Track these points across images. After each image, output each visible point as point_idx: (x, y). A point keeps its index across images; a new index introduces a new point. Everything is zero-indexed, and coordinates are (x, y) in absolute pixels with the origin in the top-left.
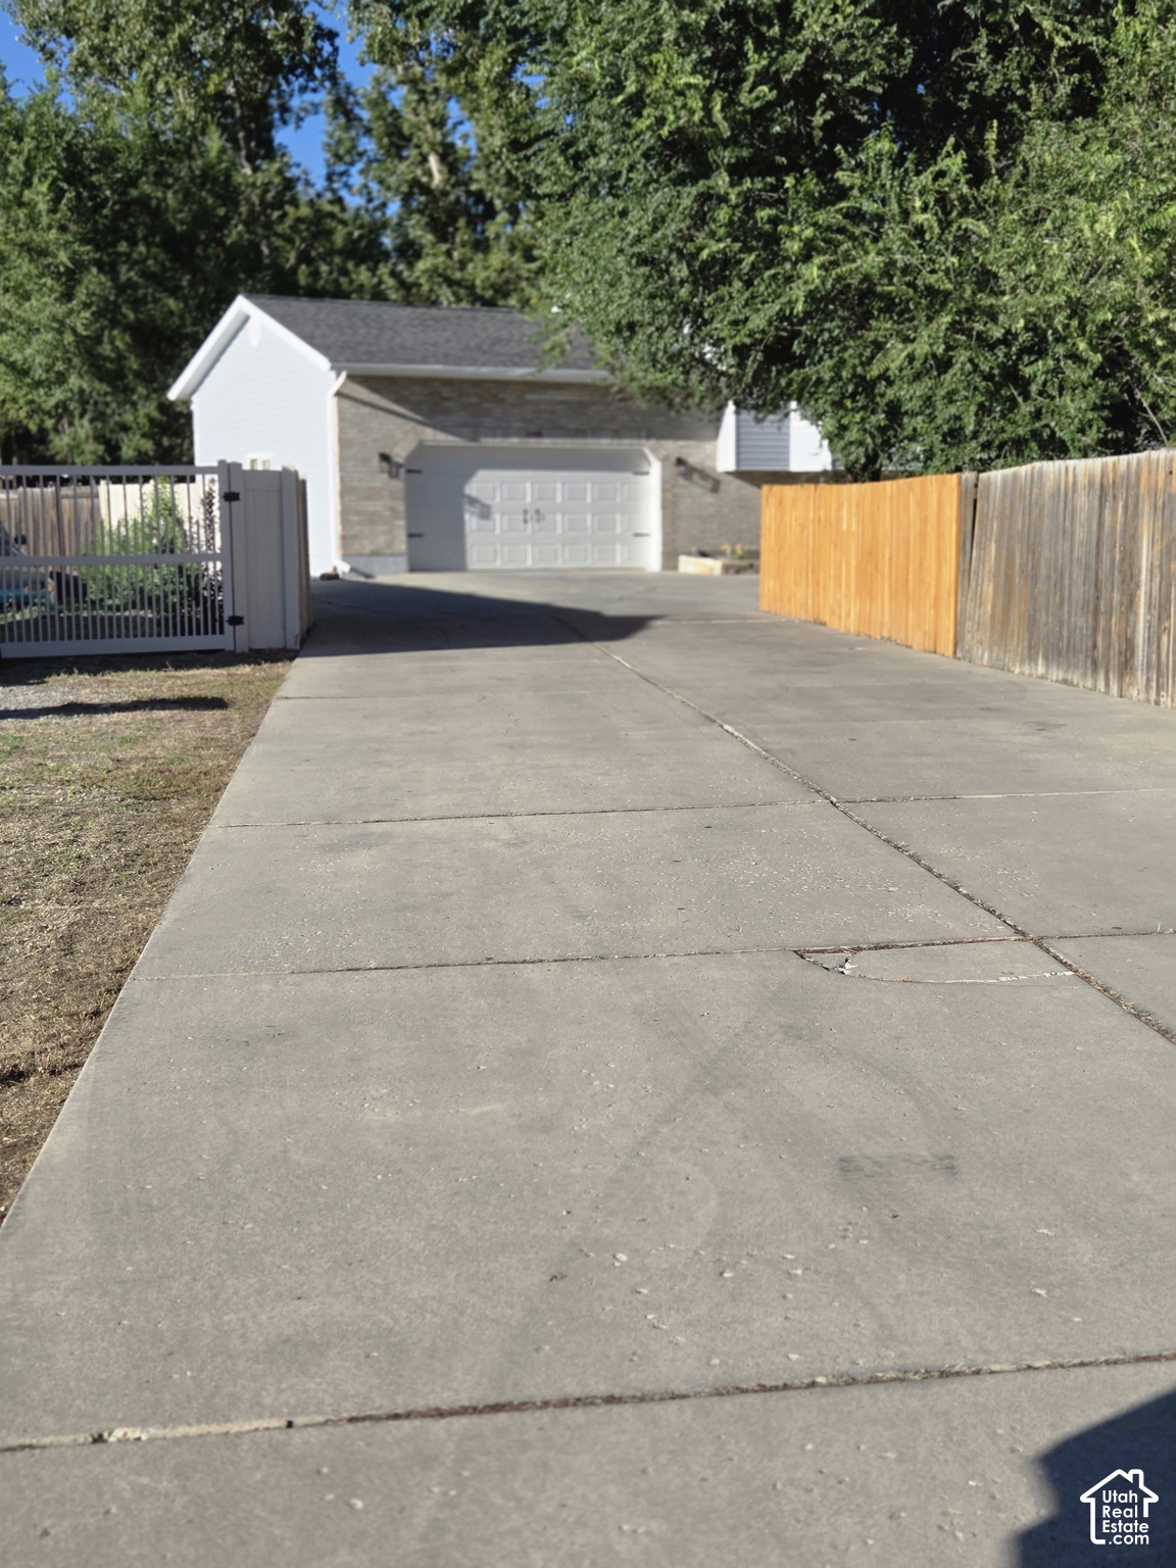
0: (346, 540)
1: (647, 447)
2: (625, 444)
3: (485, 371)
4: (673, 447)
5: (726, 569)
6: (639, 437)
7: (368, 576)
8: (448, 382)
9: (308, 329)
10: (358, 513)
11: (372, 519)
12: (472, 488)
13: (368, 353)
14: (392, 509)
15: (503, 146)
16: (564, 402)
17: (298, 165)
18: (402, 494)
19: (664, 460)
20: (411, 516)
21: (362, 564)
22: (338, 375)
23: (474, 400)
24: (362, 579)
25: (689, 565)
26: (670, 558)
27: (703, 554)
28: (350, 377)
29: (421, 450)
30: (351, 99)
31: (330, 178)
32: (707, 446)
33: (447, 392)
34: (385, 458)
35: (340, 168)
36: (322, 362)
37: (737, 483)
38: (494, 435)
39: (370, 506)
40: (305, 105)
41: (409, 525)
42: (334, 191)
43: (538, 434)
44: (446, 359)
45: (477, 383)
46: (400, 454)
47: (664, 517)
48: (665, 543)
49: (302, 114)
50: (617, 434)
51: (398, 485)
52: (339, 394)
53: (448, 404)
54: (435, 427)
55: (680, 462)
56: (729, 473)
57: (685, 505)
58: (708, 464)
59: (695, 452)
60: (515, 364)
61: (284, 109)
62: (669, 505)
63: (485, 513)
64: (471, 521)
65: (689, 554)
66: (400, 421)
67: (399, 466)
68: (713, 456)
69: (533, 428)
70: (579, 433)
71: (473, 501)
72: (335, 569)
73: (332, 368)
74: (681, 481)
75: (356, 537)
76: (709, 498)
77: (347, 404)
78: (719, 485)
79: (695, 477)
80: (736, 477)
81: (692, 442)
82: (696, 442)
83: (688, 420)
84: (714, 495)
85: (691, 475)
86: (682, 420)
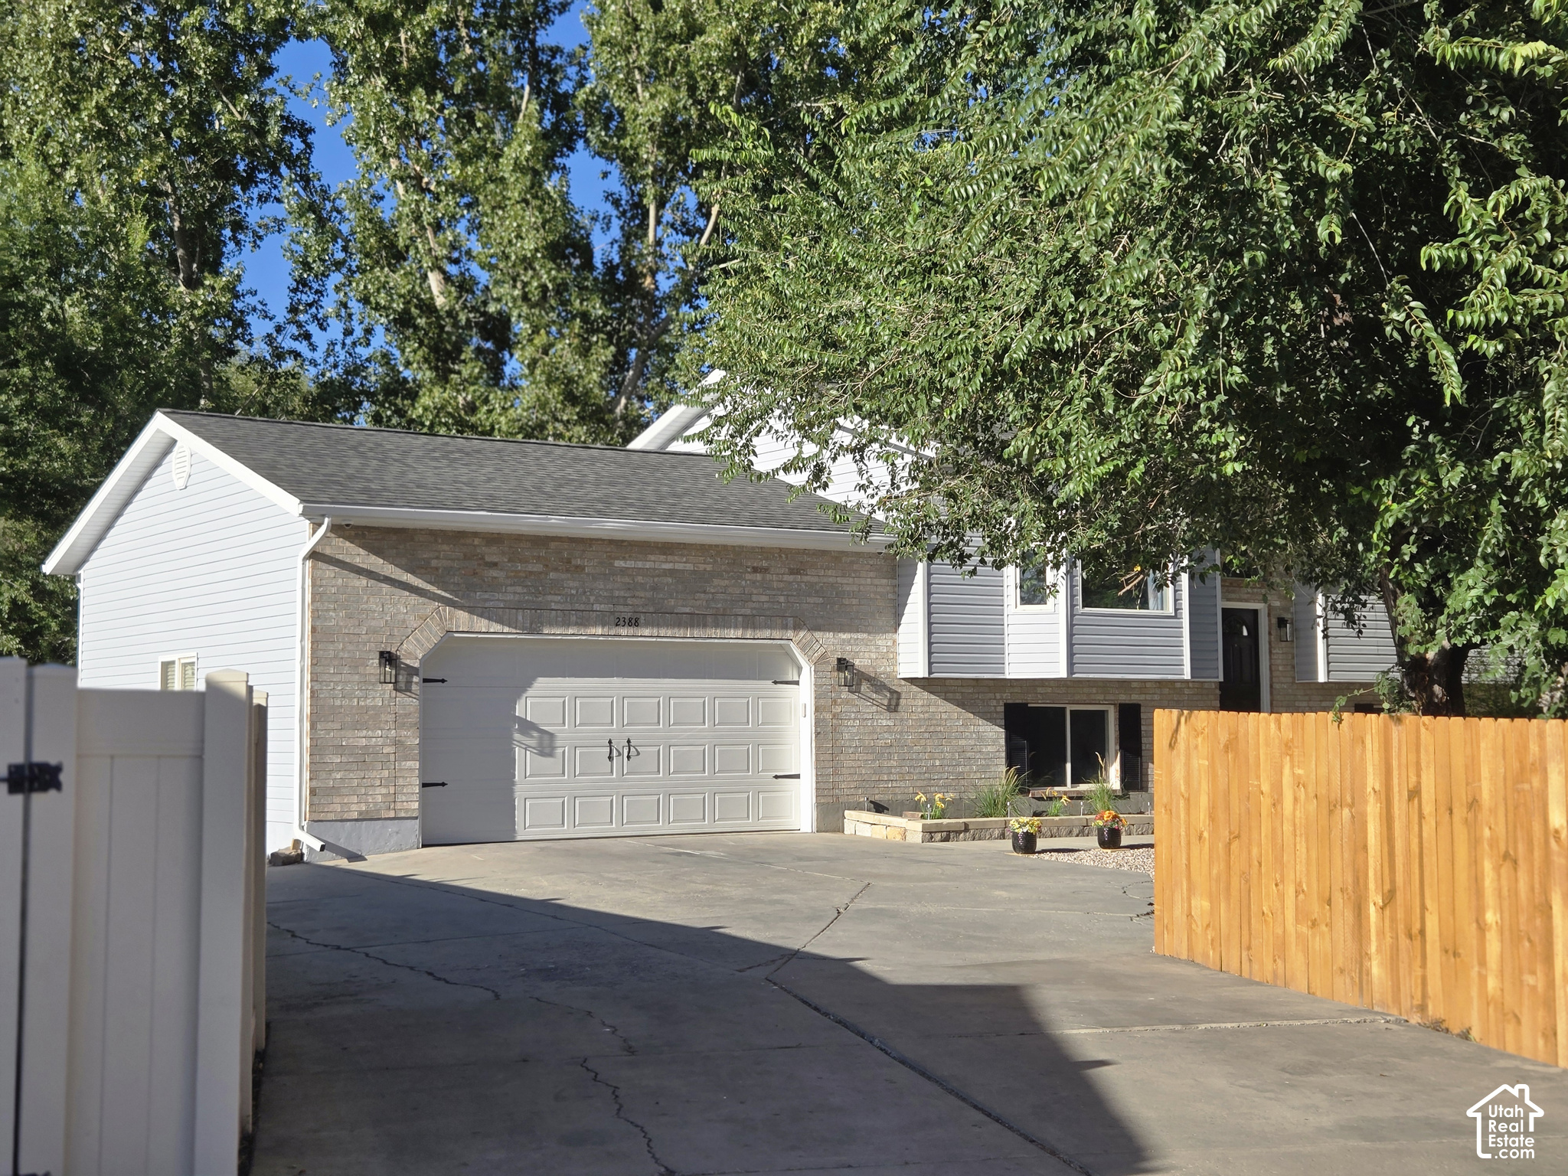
0: (317, 795)
1: (795, 642)
2: (763, 637)
3: (556, 523)
4: (833, 643)
5: (929, 833)
6: (785, 627)
7: (354, 857)
8: (494, 539)
9: (267, 456)
10: (340, 749)
11: (363, 759)
12: (526, 707)
13: (365, 491)
14: (397, 743)
15: (537, 250)
16: (672, 573)
17: (254, 293)
18: (415, 718)
19: (819, 663)
20: (426, 756)
21: (343, 837)
22: (317, 525)
23: (538, 568)
24: (343, 863)
25: (860, 825)
26: (830, 814)
27: (879, 808)
28: (335, 529)
29: (449, 646)
30: (329, 205)
31: (293, 310)
32: (882, 641)
33: (492, 554)
34: (388, 658)
35: (307, 297)
36: (292, 504)
37: (922, 698)
38: (566, 624)
39: (360, 739)
40: (266, 221)
41: (423, 770)
42: (300, 325)
43: (634, 622)
44: (491, 503)
45: (540, 541)
46: (412, 653)
47: (819, 749)
48: (820, 791)
49: (262, 232)
50: (750, 622)
51: (409, 703)
52: (314, 555)
53: (494, 573)
54: (471, 610)
55: (843, 664)
56: (912, 681)
57: (851, 731)
58: (883, 668)
59: (865, 652)
60: (601, 513)
61: (238, 226)
62: (826, 733)
63: (546, 746)
64: (525, 760)
65: (858, 807)
66: (414, 599)
67: (413, 671)
68: (891, 656)
69: (626, 612)
70: (696, 620)
71: (527, 727)
72: (297, 843)
73: (305, 514)
74: (845, 694)
75: (334, 791)
76: (885, 721)
77: (329, 571)
78: (899, 699)
79: (864, 687)
80: (924, 688)
81: (860, 636)
82: (865, 635)
83: (854, 601)
84: (893, 715)
85: (859, 684)
86: (846, 602)
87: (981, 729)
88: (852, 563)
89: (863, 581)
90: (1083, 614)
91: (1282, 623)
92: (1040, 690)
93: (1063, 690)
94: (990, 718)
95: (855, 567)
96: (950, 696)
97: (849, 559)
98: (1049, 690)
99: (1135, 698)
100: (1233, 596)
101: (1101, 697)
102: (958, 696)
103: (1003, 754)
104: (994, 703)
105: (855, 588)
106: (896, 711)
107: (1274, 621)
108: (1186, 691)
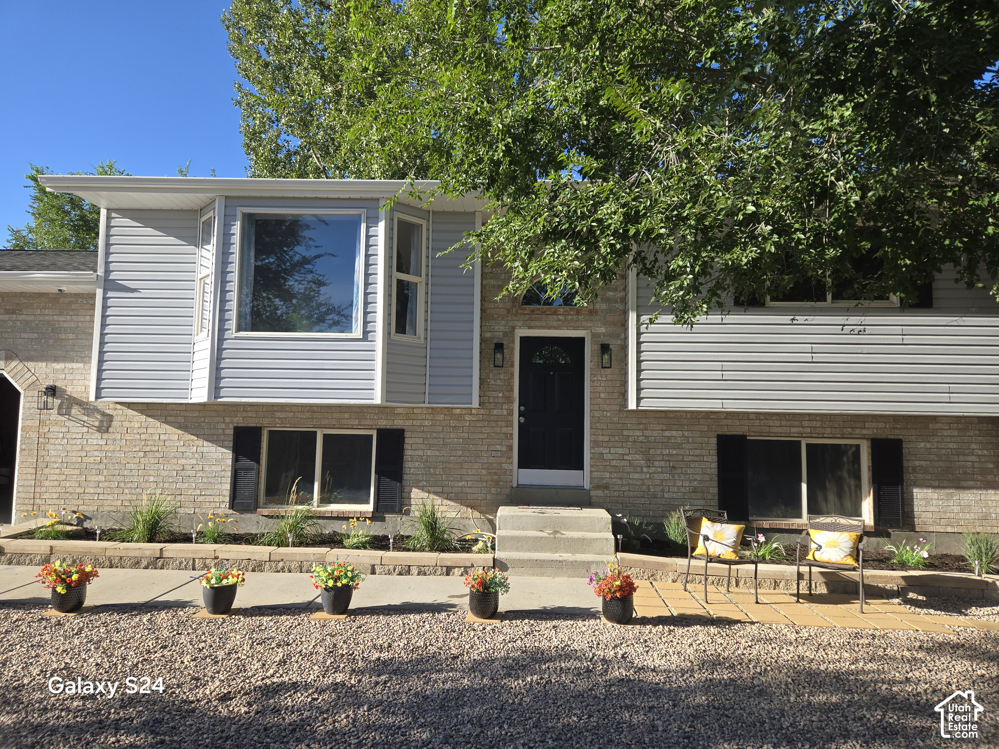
1: (7, 371)
4: (45, 372)
19: (29, 389)
37: (140, 421)
47: (23, 463)
48: (20, 500)
55: (52, 390)
56: (130, 405)
57: (58, 448)
62: (30, 450)
78: (111, 421)
79: (75, 411)
80: (142, 412)
81: (75, 365)
82: (81, 365)
83: (71, 336)
84: (105, 436)
85: (69, 408)
86: (63, 336)
87: (205, 450)
88: (70, 303)
89: (81, 319)
90: (236, 338)
91: (605, 348)
92: (278, 414)
93: (308, 415)
94: (216, 440)
95: (73, 306)
96: (172, 419)
97: (67, 300)
98: (291, 415)
99: (398, 423)
100: (538, 323)
101: (357, 422)
102: (181, 420)
103: (229, 474)
104: (223, 426)
105: (73, 325)
106: (107, 431)
107: (597, 348)
108: (467, 418)
